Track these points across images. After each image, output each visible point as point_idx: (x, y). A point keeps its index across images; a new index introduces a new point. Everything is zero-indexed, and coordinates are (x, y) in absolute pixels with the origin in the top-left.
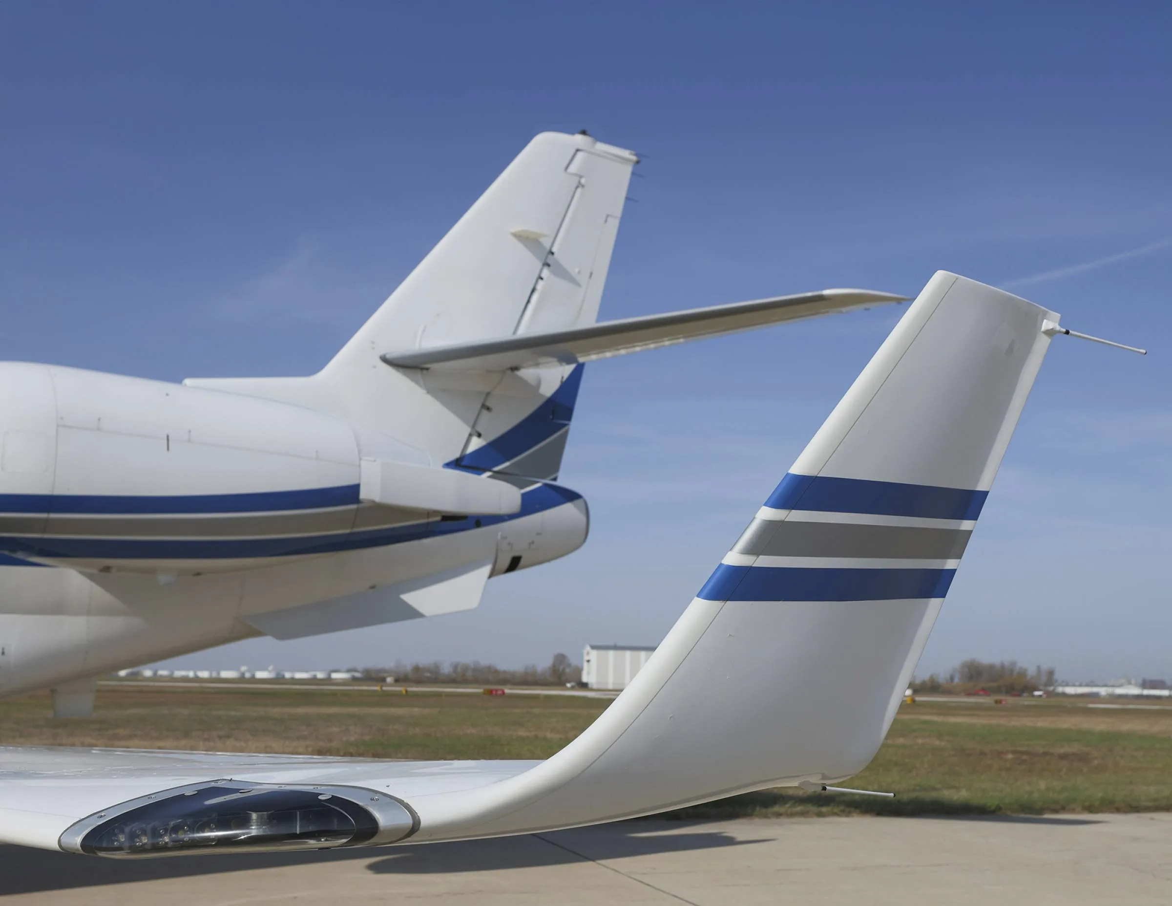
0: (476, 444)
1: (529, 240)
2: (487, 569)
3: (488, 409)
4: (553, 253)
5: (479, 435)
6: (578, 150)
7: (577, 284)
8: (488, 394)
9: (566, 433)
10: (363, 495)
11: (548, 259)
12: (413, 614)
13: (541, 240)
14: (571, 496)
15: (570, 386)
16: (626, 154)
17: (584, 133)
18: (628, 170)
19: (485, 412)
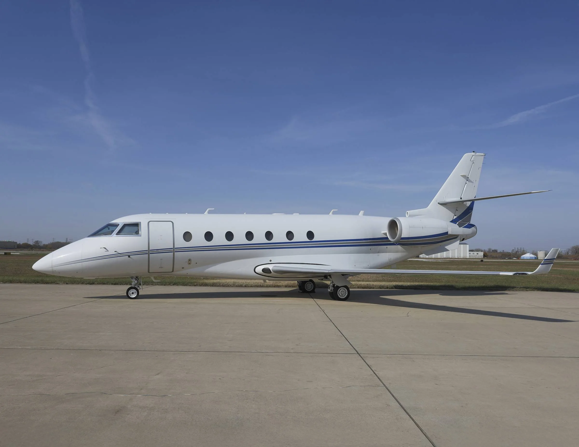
0: (455, 217)
1: (464, 176)
2: (459, 241)
3: (457, 210)
4: (468, 178)
5: (456, 216)
6: (473, 156)
7: (473, 183)
8: (457, 207)
9: (472, 213)
10: (448, 233)
11: (467, 179)
12: (447, 250)
13: (466, 176)
14: (473, 226)
15: (472, 204)
16: (482, 154)
17: (474, 152)
18: (483, 157)
19: (456, 211)
